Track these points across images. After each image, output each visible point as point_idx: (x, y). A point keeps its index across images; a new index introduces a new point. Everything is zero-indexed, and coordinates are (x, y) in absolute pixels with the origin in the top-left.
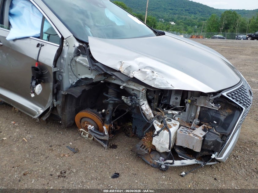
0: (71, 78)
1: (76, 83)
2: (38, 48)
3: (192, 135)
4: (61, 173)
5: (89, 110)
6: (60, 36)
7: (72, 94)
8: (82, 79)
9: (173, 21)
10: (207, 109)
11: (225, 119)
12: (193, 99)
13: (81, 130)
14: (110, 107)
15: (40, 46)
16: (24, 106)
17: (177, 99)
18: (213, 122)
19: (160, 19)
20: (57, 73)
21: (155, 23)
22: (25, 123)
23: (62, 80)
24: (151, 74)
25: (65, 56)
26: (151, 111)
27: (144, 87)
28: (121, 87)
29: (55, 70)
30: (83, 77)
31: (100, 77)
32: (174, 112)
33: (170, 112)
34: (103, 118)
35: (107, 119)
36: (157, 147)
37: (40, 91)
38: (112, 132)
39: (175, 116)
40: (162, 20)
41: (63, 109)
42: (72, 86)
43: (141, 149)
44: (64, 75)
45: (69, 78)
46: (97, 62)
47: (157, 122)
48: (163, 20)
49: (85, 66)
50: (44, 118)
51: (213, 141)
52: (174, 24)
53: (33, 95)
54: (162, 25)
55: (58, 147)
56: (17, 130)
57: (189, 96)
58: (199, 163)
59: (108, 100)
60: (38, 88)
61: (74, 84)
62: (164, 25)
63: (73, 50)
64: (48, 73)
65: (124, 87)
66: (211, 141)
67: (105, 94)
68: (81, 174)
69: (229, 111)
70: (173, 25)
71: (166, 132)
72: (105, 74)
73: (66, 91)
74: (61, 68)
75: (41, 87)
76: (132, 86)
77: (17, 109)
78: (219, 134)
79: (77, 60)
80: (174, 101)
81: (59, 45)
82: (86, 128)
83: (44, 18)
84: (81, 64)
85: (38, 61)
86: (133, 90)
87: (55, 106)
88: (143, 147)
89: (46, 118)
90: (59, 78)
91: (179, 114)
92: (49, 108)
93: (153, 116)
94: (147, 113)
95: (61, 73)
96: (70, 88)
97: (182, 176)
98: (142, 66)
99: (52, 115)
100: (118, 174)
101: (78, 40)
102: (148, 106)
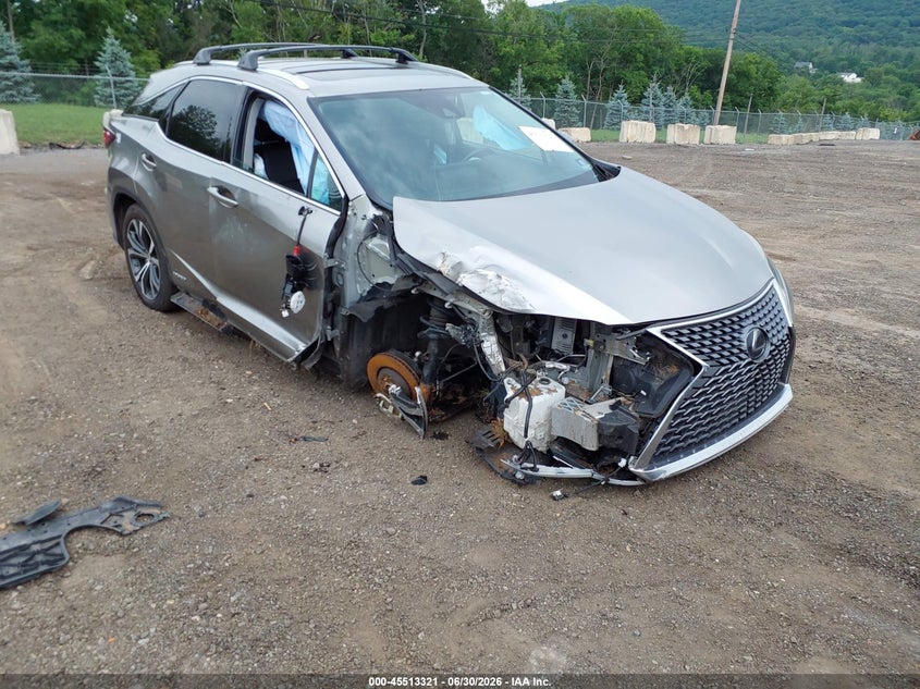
0: (359, 283)
1: (368, 292)
2: (302, 217)
3: (579, 413)
4: (321, 465)
5: (393, 352)
6: (343, 195)
7: (359, 316)
8: (377, 284)
9: (853, 72)
10: (628, 364)
11: (661, 387)
12: (598, 339)
13: (379, 395)
14: (433, 348)
15: (305, 213)
16: (271, 337)
17: (565, 336)
18: (639, 393)
19: (799, 65)
20: (335, 270)
21: (773, 80)
22: (272, 377)
23: (343, 286)
24: (495, 281)
25: (350, 237)
26: (500, 358)
27: (486, 307)
28: (446, 305)
29: (331, 263)
30: (380, 281)
31: (406, 282)
32: (558, 365)
33: (549, 365)
34: (419, 371)
35: (426, 372)
36: (511, 435)
37: (301, 306)
38: (433, 402)
39: (563, 376)
40: (807, 67)
41: (345, 346)
42: (362, 299)
43: (483, 438)
44: (348, 274)
45: (356, 282)
46: (403, 252)
47: (513, 382)
48: (811, 66)
49: (382, 258)
50: (308, 365)
51: (616, 428)
52: (859, 80)
53: (285, 314)
54: (804, 86)
55: (329, 424)
56: (256, 388)
57: (593, 331)
58: (596, 476)
59: (425, 332)
60: (297, 300)
61: (365, 294)
62: (813, 84)
63: (362, 225)
64: (317, 269)
65: (452, 304)
66: (610, 427)
67: (422, 320)
68: (357, 471)
69: (674, 370)
70: (854, 85)
71: (523, 402)
72: (415, 277)
73: (350, 309)
74: (342, 260)
75: (302, 298)
76: (466, 304)
77: (259, 343)
78: (638, 416)
79: (370, 245)
80: (561, 341)
81: (339, 213)
82: (386, 392)
83: (316, 152)
84: (376, 254)
85: (298, 244)
86: (470, 312)
87: (329, 339)
88: (490, 435)
89: (311, 365)
90: (337, 280)
91: (572, 370)
92: (317, 341)
93: (503, 369)
94: (492, 361)
95: (341, 271)
96: (358, 302)
97: (554, 498)
98: (481, 262)
99: (323, 360)
100: (425, 478)
101: (374, 204)
102: (495, 348)
